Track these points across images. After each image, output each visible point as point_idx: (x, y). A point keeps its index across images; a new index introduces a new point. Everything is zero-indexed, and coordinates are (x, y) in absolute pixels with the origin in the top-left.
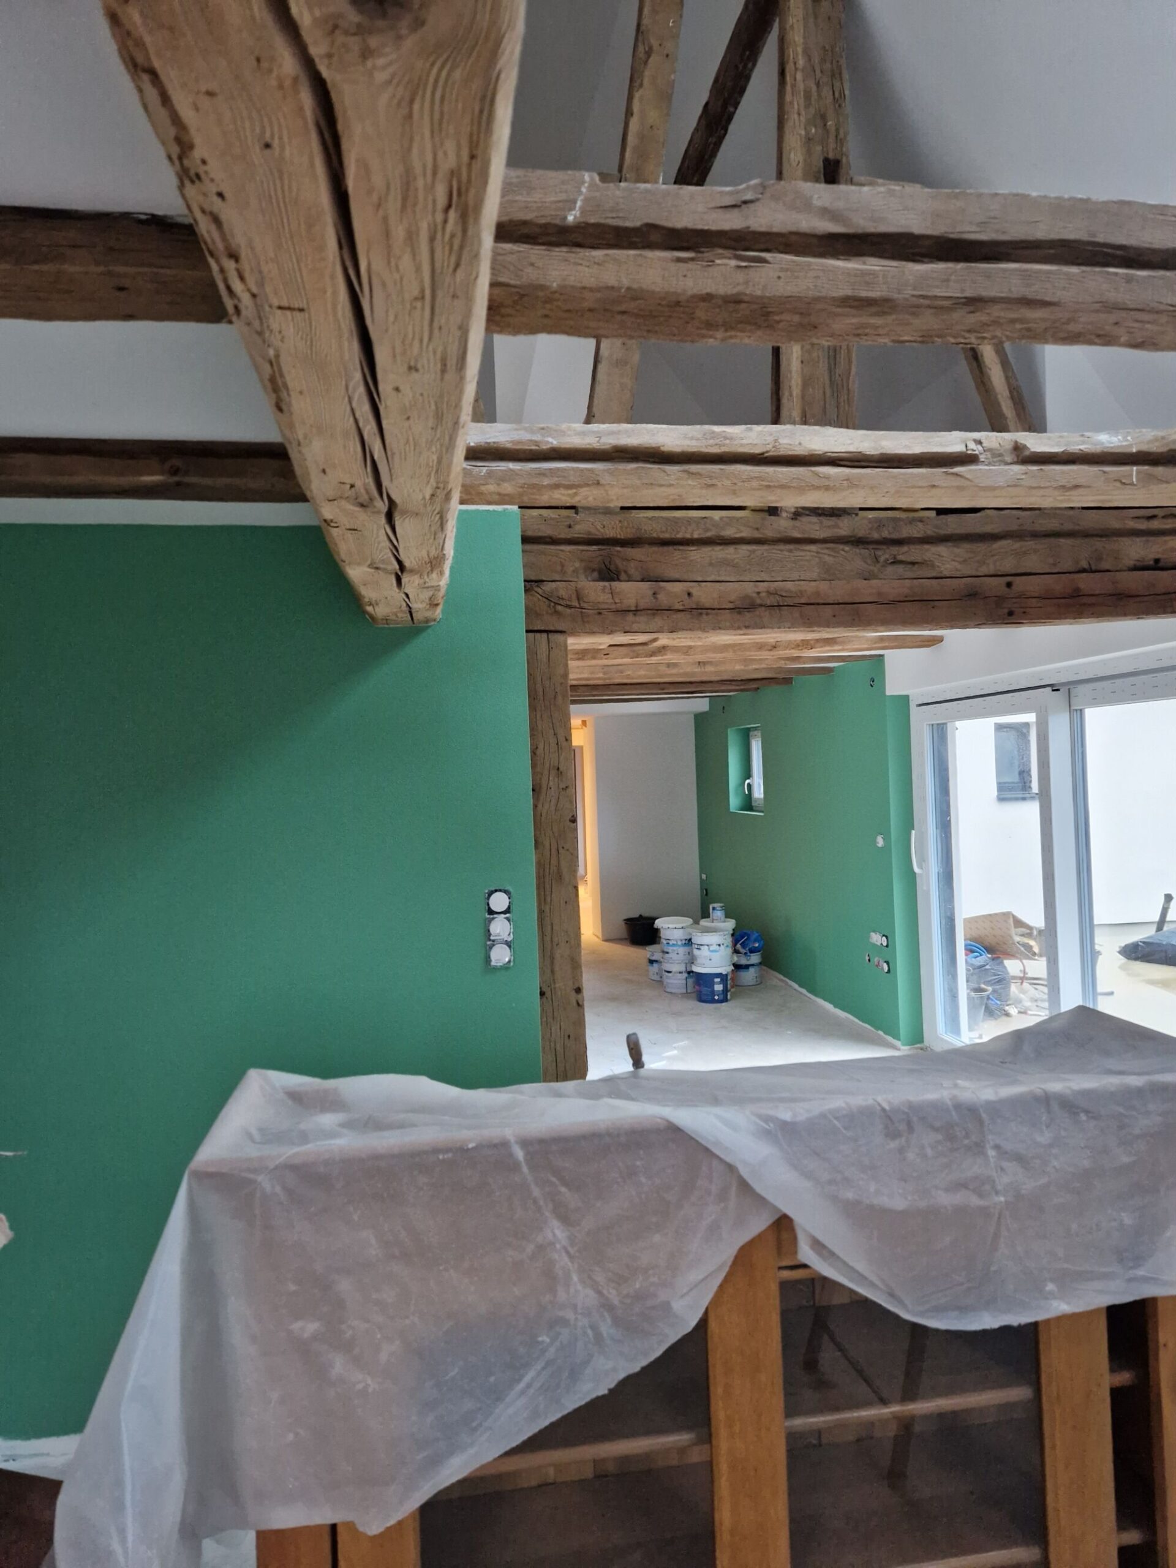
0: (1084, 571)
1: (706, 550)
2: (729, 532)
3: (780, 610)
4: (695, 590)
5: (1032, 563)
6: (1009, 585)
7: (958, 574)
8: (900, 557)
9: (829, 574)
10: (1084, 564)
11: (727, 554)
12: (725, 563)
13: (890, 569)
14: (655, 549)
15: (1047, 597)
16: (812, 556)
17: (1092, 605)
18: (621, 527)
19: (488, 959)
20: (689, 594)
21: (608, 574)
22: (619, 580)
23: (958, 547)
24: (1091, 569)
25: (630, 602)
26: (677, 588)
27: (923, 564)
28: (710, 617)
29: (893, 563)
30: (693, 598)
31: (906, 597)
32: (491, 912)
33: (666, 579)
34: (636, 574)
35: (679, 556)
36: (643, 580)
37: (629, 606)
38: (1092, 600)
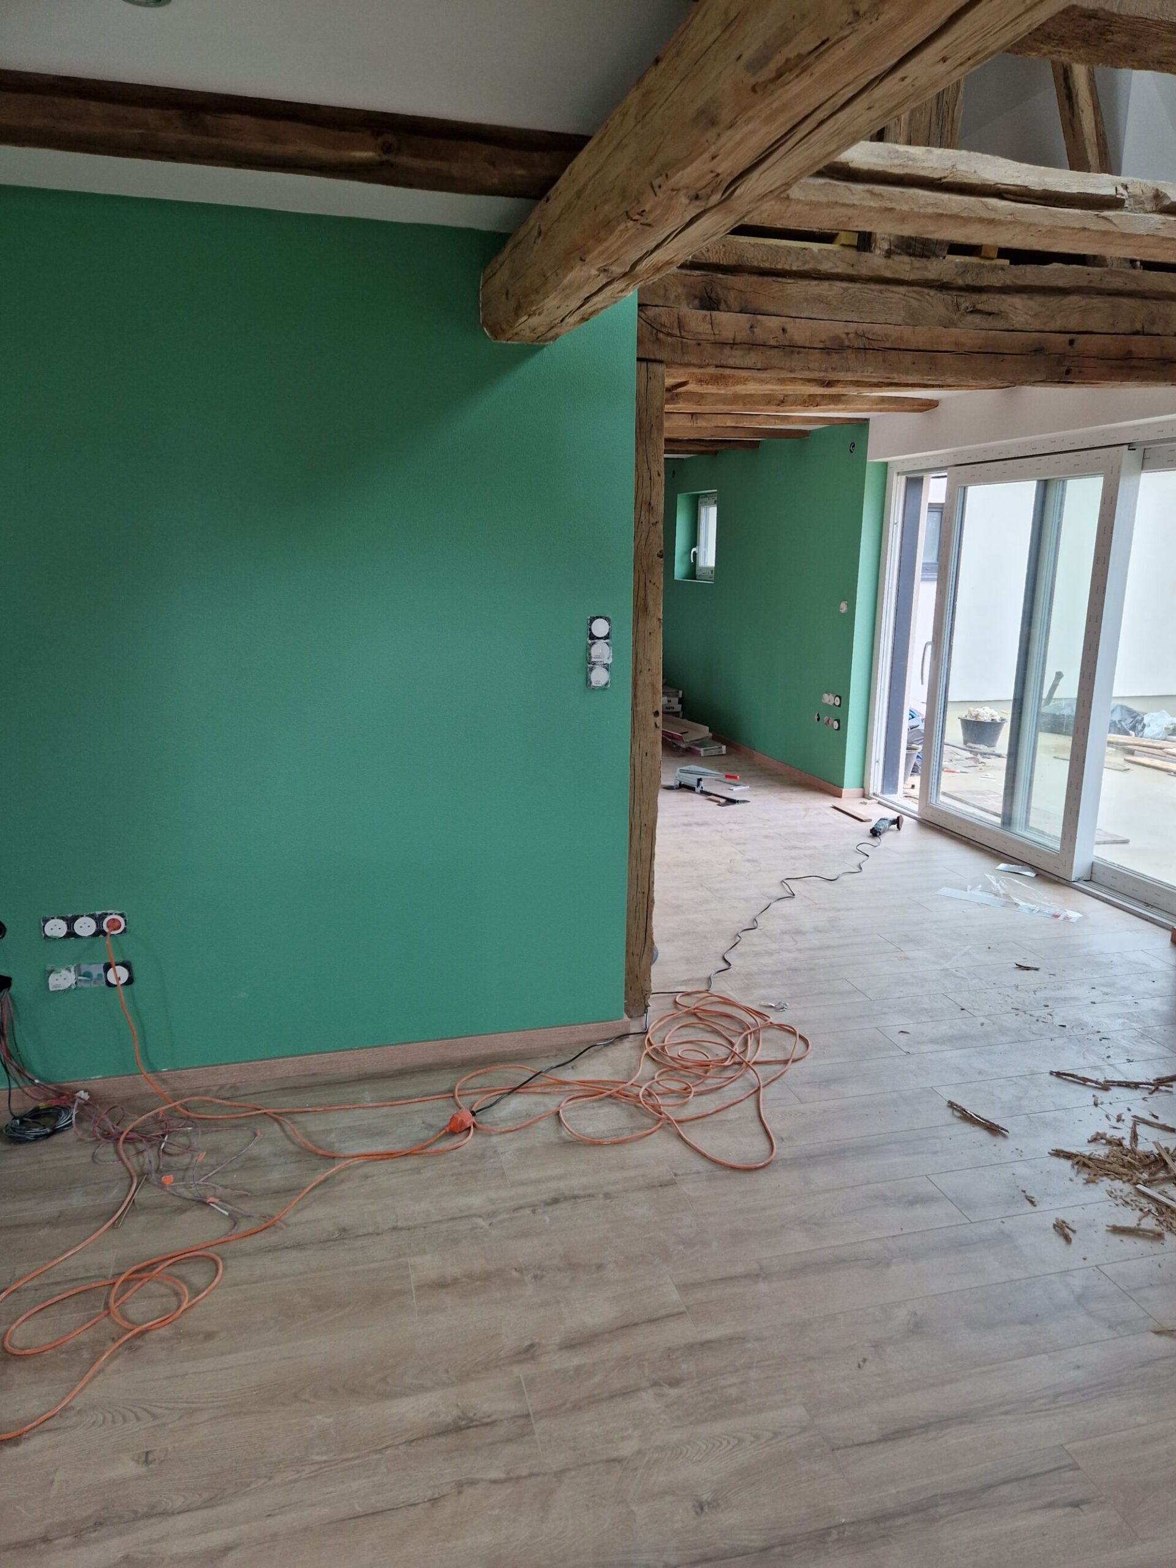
0: (1136, 333)
1: (803, 283)
2: (826, 267)
3: (865, 353)
4: (790, 325)
5: (1095, 322)
6: (1071, 342)
7: (1029, 328)
8: (980, 307)
9: (914, 319)
10: (1138, 326)
11: (821, 290)
12: (820, 299)
13: (969, 318)
14: (755, 278)
15: (1102, 357)
16: (901, 298)
17: (1140, 368)
18: (725, 253)
19: (588, 681)
20: (784, 330)
21: (709, 302)
22: (718, 310)
23: (1031, 299)
24: (1143, 331)
25: (728, 334)
26: (773, 322)
27: (998, 314)
28: (802, 355)
29: (971, 312)
30: (787, 335)
31: (980, 348)
32: (592, 637)
33: (762, 312)
34: (735, 305)
35: (777, 289)
36: (741, 312)
37: (728, 339)
38: (1141, 363)
